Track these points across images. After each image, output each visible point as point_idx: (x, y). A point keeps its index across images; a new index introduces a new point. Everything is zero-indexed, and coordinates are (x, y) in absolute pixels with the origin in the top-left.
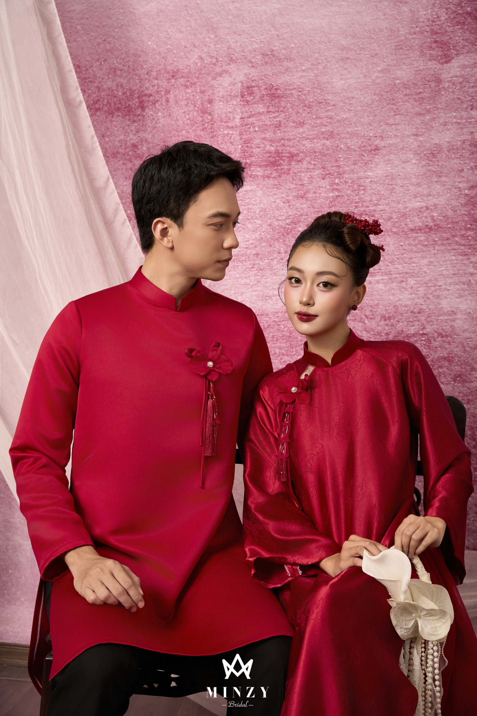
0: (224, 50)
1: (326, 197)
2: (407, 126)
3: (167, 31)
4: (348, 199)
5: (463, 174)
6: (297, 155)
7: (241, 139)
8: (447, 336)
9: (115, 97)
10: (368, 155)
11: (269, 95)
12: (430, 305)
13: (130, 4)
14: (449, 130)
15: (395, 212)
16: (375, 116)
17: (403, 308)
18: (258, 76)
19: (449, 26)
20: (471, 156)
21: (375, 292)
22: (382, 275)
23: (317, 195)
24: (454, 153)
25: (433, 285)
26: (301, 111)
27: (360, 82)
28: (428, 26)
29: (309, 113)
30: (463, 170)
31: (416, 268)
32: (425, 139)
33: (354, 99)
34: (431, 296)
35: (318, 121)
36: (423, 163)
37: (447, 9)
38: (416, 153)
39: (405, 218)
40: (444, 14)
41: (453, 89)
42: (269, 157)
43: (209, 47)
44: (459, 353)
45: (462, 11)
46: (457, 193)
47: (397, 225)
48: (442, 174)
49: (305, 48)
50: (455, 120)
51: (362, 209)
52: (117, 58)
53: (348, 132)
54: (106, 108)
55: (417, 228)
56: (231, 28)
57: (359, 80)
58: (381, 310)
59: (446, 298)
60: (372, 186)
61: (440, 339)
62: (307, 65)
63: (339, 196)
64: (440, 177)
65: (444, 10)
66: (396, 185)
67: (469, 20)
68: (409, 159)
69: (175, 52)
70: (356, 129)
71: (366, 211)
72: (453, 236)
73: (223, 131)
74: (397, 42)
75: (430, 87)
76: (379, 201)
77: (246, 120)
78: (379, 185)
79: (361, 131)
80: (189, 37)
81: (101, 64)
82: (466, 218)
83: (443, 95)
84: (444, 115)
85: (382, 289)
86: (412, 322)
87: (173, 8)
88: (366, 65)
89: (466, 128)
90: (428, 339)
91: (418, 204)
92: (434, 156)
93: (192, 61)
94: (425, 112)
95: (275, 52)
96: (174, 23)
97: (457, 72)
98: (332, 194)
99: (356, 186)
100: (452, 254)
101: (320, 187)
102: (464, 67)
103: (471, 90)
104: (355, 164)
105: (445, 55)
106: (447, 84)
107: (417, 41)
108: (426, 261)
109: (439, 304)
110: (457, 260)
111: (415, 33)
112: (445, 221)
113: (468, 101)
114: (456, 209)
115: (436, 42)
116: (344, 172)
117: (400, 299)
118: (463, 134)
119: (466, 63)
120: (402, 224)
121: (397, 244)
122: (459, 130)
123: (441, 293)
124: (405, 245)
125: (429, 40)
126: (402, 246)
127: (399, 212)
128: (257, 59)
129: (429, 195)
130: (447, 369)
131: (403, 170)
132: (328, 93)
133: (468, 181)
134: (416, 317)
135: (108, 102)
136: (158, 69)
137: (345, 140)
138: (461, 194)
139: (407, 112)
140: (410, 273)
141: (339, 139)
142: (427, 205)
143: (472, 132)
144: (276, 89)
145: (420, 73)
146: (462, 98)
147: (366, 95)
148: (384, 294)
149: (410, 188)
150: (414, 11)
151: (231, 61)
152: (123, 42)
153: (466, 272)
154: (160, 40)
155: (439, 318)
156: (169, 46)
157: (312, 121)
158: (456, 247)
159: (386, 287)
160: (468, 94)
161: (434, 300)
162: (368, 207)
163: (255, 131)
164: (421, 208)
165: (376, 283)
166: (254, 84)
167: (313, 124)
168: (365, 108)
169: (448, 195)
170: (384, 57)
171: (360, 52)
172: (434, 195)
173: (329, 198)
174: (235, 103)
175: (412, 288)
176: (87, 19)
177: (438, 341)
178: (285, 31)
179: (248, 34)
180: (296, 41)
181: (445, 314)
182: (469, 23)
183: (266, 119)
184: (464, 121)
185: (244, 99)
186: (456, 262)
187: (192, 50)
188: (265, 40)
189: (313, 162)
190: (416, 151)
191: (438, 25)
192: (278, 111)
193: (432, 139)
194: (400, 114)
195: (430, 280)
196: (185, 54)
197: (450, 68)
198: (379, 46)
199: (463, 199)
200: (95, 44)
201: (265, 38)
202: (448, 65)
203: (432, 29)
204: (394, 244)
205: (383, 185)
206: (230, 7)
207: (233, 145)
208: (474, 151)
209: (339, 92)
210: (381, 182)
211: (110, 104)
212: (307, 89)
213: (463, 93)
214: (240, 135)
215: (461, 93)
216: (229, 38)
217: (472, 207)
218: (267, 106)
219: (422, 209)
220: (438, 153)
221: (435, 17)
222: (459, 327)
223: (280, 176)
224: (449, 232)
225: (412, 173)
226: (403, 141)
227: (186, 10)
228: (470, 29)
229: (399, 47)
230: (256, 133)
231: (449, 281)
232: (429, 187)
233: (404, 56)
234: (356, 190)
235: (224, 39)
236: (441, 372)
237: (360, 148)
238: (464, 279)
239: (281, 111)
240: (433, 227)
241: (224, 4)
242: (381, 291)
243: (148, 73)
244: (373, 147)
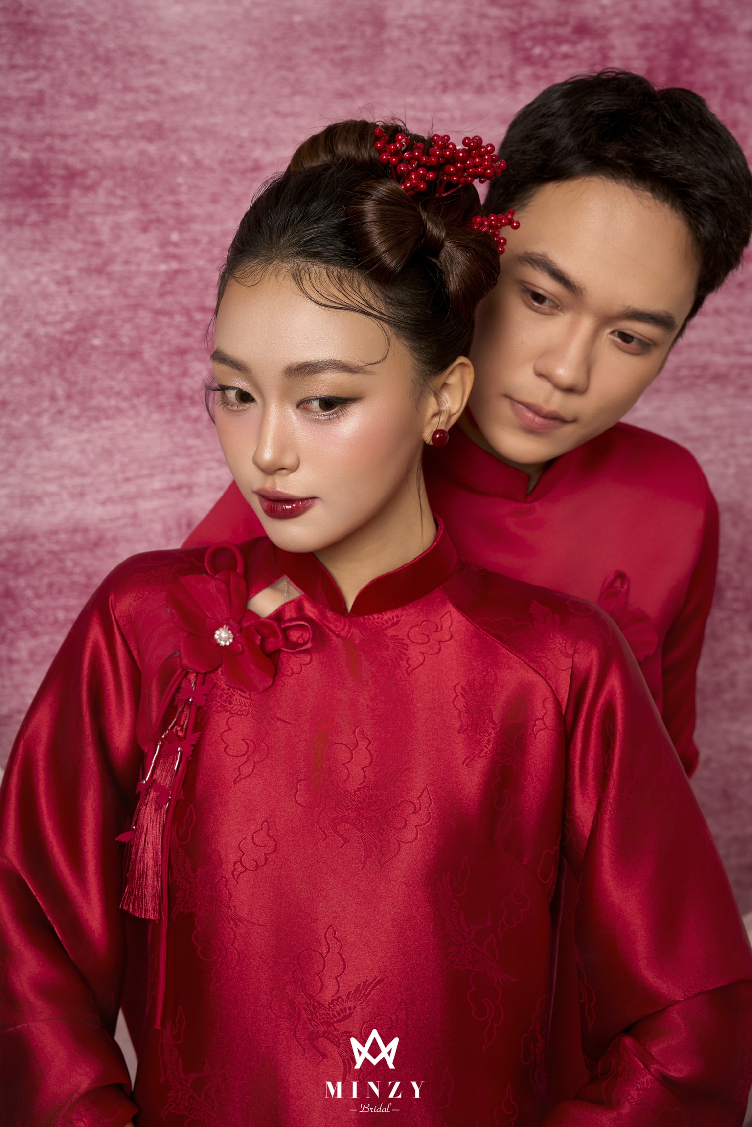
6: (83, 173)
11: (11, 26)
16: (252, 93)
23: (133, 268)
26: (88, 70)
27: (218, 13)
29: (106, 76)
33: (207, 52)
35: (129, 97)
41: (409, 45)
42: (21, 174)
53: (194, 128)
57: (216, 8)
70: (213, 120)
75: (363, 36)
79: (224, 126)
83: (388, 56)
94: (354, 91)
98: (164, 267)
101: (137, 250)
103: (443, 49)
106: (397, 33)
113: (438, 73)
116: (192, 219)
132: (148, 33)
137: (188, 145)
139: (318, 89)
141: (177, 142)
144: (29, 13)
146: (426, 64)
147: (232, 43)
157: (115, 96)
160: (437, 57)
167: (117, 103)
168: (229, 74)
183: (8, 83)
189: (120, 192)
192: (35, 67)
194: (302, 93)
209: (173, 30)
212: (101, 19)
213: (428, 56)
215: (425, 55)
218: (7, 52)
223: (46, 222)
237: (222, 165)
239: (42, 67)
244: (249, 164)
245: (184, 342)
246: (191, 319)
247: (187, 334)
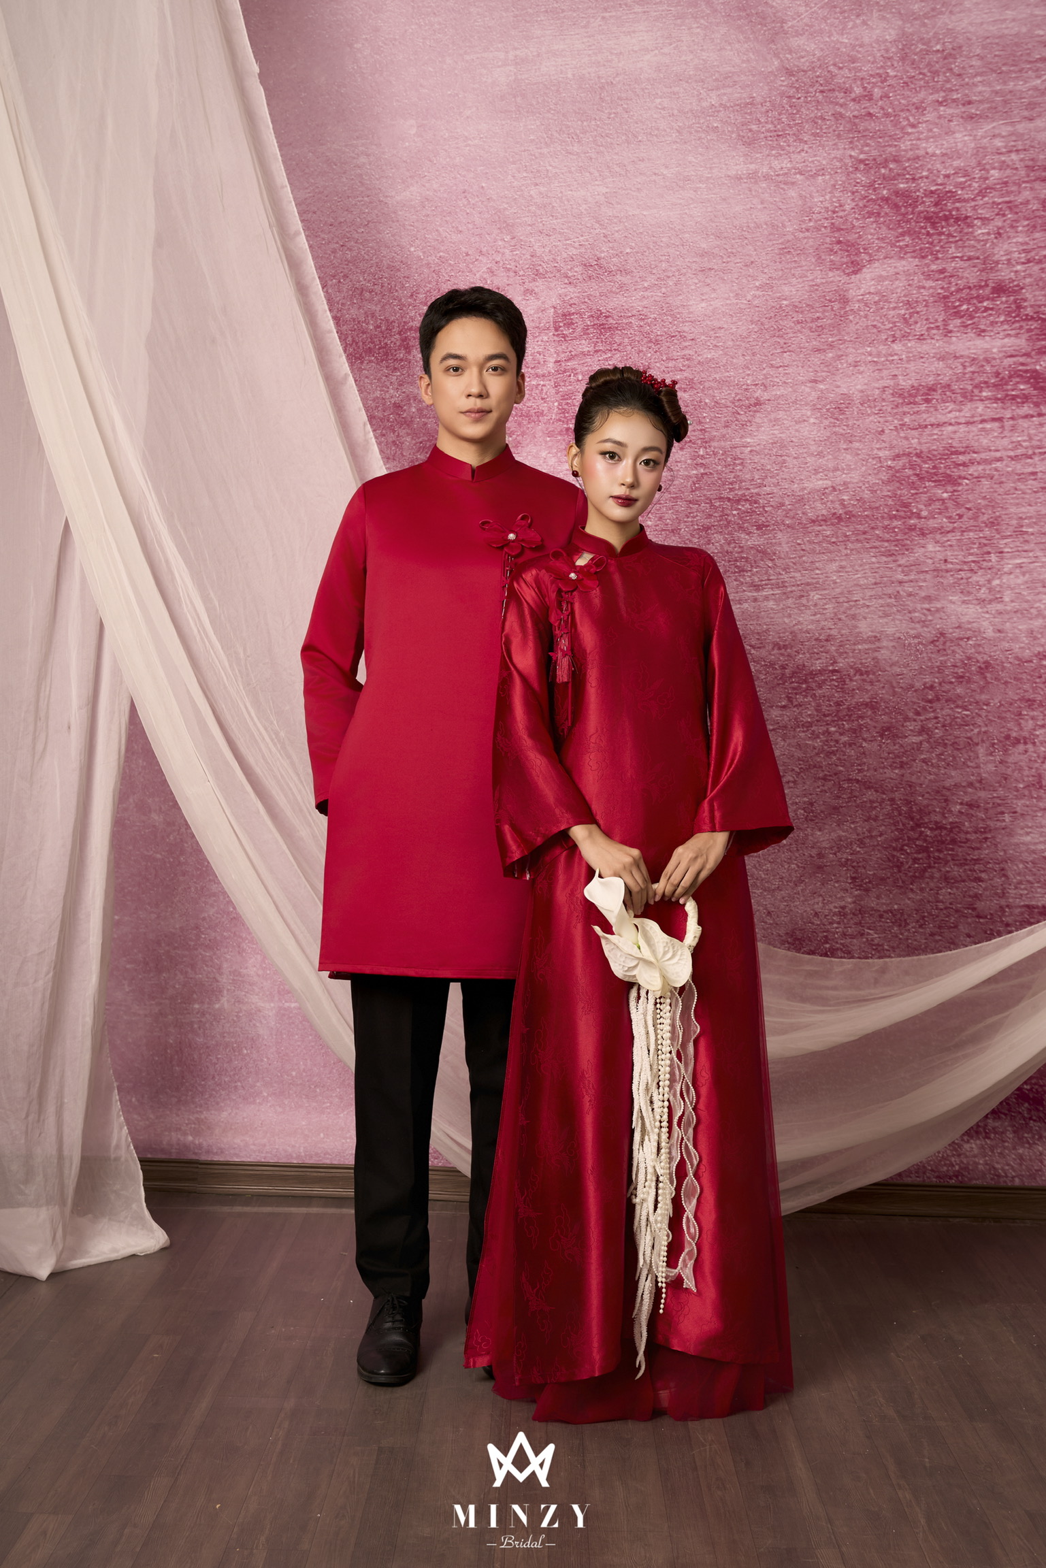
0: (525, 260)
1: (687, 476)
2: (800, 368)
3: (437, 230)
4: (719, 479)
5: (883, 437)
7: (557, 393)
8: (867, 673)
9: (364, 333)
10: (746, 413)
11: (595, 327)
12: (841, 629)
13: (380, 189)
14: (861, 373)
15: (788, 496)
16: (754, 354)
17: (804, 635)
18: (578, 297)
19: (857, 219)
20: (895, 411)
21: (763, 613)
22: (772, 588)
24: (870, 407)
25: (845, 600)
26: (644, 349)
27: (730, 305)
28: (826, 219)
29: (655, 352)
30: (883, 431)
31: (821, 576)
32: (827, 386)
33: (722, 331)
34: (843, 617)
35: (671, 364)
36: (826, 422)
37: (853, 193)
38: (815, 408)
39: (802, 504)
40: (849, 201)
41: (866, 312)
43: (503, 254)
44: (886, 696)
45: (875, 195)
46: (875, 465)
47: (791, 514)
48: (854, 439)
49: (647, 254)
50: (869, 358)
51: (740, 493)
52: (364, 273)
53: (715, 380)
54: (351, 350)
55: (820, 518)
56: (534, 224)
57: (728, 302)
58: (772, 637)
59: (865, 618)
60: (753, 458)
61: (858, 677)
62: (651, 280)
63: (706, 474)
64: (851, 442)
65: (849, 194)
66: (789, 456)
67: (886, 209)
68: (805, 418)
69: (452, 263)
70: (727, 374)
71: (745, 496)
72: (873, 528)
73: (530, 381)
74: (782, 244)
75: (832, 310)
76: (763, 480)
77: (563, 364)
78: (763, 456)
79: (734, 377)
80: (472, 239)
81: (340, 282)
82: (890, 502)
83: (851, 321)
84: (854, 351)
85: (772, 609)
86: (818, 654)
87: (445, 195)
88: (737, 279)
89: (886, 369)
90: (841, 678)
91: (820, 482)
92: (841, 411)
93: (478, 275)
94: (826, 347)
95: (602, 261)
96: (448, 218)
97: (870, 286)
98: (695, 472)
99: (729, 459)
100: (872, 554)
101: (677, 462)
102: (881, 279)
103: (892, 313)
104: (727, 426)
105: (852, 263)
106: (857, 305)
107: (811, 242)
108: (834, 566)
109: (856, 627)
110: (878, 563)
111: (808, 230)
112: (861, 507)
113: (889, 329)
114: (875, 489)
115: (839, 242)
116: (712, 439)
117: (799, 622)
118: (882, 378)
119: (884, 273)
120: (799, 512)
121: (792, 542)
122: (876, 373)
123: (858, 611)
124: (804, 544)
125: (828, 240)
126: (799, 544)
127: (793, 495)
128: (576, 272)
129: (836, 469)
130: (871, 719)
131: (797, 434)
132: (683, 322)
133: (892, 447)
134: (823, 646)
135: (353, 341)
136: (428, 289)
137: (711, 392)
138: (881, 467)
139: (801, 348)
140: (813, 584)
141: (703, 390)
142: (834, 485)
143: (896, 375)
144: (606, 317)
145: (817, 290)
146: (880, 325)
147: (740, 323)
148: (776, 616)
149: (808, 459)
150: (805, 197)
151: (537, 275)
152: (372, 248)
153: (893, 579)
154: (428, 244)
155: (856, 647)
156: (441, 254)
157: (662, 364)
158: (878, 544)
159: (778, 605)
160: (888, 319)
161: (848, 622)
162: (749, 489)
163: (578, 380)
164: (825, 489)
165: (764, 600)
166: (573, 311)
167: (663, 368)
168: (738, 343)
169: (864, 468)
170: (764, 266)
171: (729, 260)
172: (844, 469)
173: (690, 477)
174: (545, 338)
175: (816, 605)
176: (315, 213)
177: (856, 681)
178: (616, 229)
179: (560, 233)
180: (633, 244)
181: (864, 641)
182: (886, 213)
183: (593, 362)
184: (883, 359)
185: (559, 332)
186: (877, 565)
187: (477, 260)
188: (587, 243)
190: (814, 405)
191: (841, 217)
192: (611, 350)
193: (839, 387)
194: (790, 351)
195: (841, 593)
196: (467, 266)
197: (860, 281)
198: (755, 250)
199: (884, 474)
200: (329, 252)
201: (587, 241)
202: (858, 276)
203: (832, 224)
204: (788, 543)
205: (768, 456)
206: (532, 192)
207: (545, 402)
208: (898, 403)
209: (699, 319)
210: (766, 451)
211: (357, 343)
212: (652, 316)
213: (881, 318)
214: (556, 387)
215: (878, 318)
216: (532, 240)
217: (898, 484)
218: (593, 342)
219: (827, 491)
220: (847, 408)
221: (837, 205)
222: (885, 659)
224: (867, 522)
225: (810, 438)
226: (795, 391)
227: (465, 197)
228: (888, 222)
229: (785, 250)
230: (578, 383)
231: (869, 593)
232: (836, 458)
233: (794, 265)
234: (729, 465)
235: (525, 242)
236: (862, 725)
237: (733, 403)
238: (889, 591)
239: (615, 350)
240: (843, 516)
241: (523, 188)
242: (771, 611)
243: (412, 295)
244: (753, 401)
245: (707, 522)
246: (712, 505)
247: (710, 516)
